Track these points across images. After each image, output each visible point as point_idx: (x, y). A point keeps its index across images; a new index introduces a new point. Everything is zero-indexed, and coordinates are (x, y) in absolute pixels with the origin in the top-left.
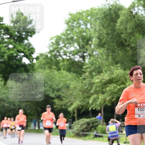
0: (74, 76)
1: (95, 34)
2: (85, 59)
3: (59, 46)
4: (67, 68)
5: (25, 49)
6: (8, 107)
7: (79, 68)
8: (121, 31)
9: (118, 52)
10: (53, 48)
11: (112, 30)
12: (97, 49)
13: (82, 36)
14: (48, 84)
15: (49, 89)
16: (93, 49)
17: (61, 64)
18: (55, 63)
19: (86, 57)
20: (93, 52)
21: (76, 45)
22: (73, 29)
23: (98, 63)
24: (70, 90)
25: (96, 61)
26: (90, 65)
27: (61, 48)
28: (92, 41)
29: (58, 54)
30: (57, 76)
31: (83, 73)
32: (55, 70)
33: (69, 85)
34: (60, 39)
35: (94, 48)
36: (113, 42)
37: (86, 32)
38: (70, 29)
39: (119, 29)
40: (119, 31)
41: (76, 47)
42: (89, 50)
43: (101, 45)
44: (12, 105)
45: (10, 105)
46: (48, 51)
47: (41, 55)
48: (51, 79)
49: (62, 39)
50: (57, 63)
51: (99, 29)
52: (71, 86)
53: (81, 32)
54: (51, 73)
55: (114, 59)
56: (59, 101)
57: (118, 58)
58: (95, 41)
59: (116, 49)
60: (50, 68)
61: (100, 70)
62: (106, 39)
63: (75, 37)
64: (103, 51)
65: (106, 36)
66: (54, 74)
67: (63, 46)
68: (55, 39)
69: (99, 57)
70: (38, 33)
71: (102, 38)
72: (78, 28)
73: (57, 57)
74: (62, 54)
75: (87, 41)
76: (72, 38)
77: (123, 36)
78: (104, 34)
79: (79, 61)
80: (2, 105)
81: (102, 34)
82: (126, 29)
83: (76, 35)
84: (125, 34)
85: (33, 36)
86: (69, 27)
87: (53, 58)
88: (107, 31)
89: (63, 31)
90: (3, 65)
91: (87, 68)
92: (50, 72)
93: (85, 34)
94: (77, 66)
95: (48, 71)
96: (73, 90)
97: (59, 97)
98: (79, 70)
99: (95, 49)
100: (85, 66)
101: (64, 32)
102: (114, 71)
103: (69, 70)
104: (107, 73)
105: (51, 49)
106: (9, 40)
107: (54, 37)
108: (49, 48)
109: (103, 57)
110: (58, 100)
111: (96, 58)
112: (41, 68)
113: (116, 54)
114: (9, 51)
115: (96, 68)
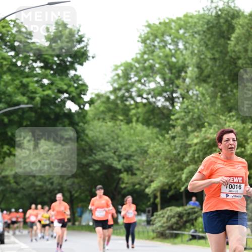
0: (156, 133)
1: (192, 59)
2: (175, 104)
3: (130, 81)
4: (143, 119)
5: (70, 86)
6: (40, 186)
7: (163, 119)
8: (238, 54)
9: (232, 91)
10: (118, 84)
11: (221, 52)
12: (195, 85)
13: (168, 63)
14: (109, 147)
15: (112, 155)
16: (188, 86)
17: (133, 112)
18: (122, 109)
19: (177, 100)
20: (188, 92)
21: (158, 79)
22: (153, 52)
23: (196, 110)
24: (148, 156)
25: (194, 106)
26: (183, 114)
27: (133, 85)
28: (186, 72)
29: (127, 94)
30: (126, 133)
31: (171, 128)
32: (122, 123)
33: (146, 149)
34: (132, 69)
35: (190, 84)
36: (223, 73)
37: (177, 56)
38: (149, 50)
39: (234, 51)
40: (233, 53)
41: (159, 83)
42: (181, 87)
43: (202, 79)
44: (47, 183)
45: (45, 183)
46: (111, 89)
47: (99, 96)
48: (116, 138)
49: (134, 69)
50: (126, 111)
51: (199, 51)
52: (151, 151)
53: (167, 56)
54: (116, 127)
55: (224, 102)
56: (130, 176)
57: (232, 101)
58: (191, 71)
59: (228, 85)
60: (114, 118)
61: (200, 123)
62: (212, 69)
63: (157, 66)
64: (206, 90)
65: (210, 63)
66: (120, 129)
67: (136, 81)
68: (122, 68)
69: (199, 99)
70: (93, 57)
71: (204, 66)
72: (163, 50)
73: (127, 100)
74: (134, 94)
75: (178, 71)
76: (152, 67)
77: (240, 62)
78: (208, 60)
79: (164, 107)
80: (30, 183)
81: (204, 59)
82: (246, 51)
83: (158, 61)
84: (245, 59)
85: (84, 63)
86: (147, 47)
87: (119, 102)
88: (213, 54)
89: (137, 54)
90: (33, 114)
91: (177, 119)
92: (114, 126)
93: (174, 60)
94: (161, 115)
95: (110, 124)
96: (154, 157)
97: (130, 170)
98: (163, 122)
99: (192, 86)
100: (174, 115)
101: (139, 56)
102: (226, 124)
103: (147, 122)
104: (213, 128)
105: (116, 86)
106: (43, 70)
107: (121, 65)
108: (112, 85)
109: (205, 99)
110: (128, 174)
111: (194, 102)
112: (99, 119)
113: (228, 95)
114: (44, 91)
115: (194, 119)
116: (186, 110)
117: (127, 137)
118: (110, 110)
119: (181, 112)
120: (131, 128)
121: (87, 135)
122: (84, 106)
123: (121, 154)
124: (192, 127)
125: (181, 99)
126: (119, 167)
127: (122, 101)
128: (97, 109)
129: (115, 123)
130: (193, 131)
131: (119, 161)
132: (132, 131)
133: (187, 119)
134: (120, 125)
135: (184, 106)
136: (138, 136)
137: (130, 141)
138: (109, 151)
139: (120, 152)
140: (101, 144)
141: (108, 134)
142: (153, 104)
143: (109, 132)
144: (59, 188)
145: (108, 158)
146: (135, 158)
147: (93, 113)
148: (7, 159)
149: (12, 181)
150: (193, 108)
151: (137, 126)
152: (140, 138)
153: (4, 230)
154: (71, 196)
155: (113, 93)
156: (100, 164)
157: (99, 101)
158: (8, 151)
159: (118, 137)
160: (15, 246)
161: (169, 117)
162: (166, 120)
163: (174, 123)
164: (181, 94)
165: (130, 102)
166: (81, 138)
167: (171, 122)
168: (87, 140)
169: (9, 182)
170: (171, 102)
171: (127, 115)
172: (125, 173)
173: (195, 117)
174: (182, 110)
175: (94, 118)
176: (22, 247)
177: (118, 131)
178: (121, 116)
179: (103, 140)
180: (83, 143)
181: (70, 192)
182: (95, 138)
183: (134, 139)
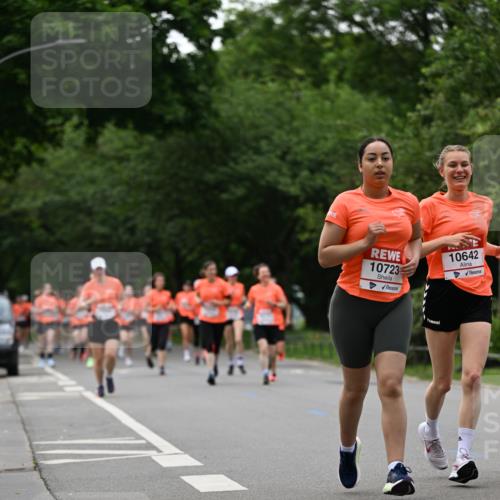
116: (458, 53)
117: (313, 119)
118: (272, 53)
119: (447, 57)
120: (326, 97)
121: (216, 114)
122: (210, 41)
123: (299, 158)
124: (472, 95)
125: (445, 26)
126: (294, 190)
127: (304, 32)
128: (241, 49)
129: (286, 83)
130: (475, 105)
131: (294, 176)
132: (327, 104)
133: (461, 75)
134: (299, 89)
135: (454, 43)
136: (341, 117)
137: (321, 127)
138: (268, 152)
139: (296, 154)
140: (250, 134)
141: (268, 111)
142: (379, 39)
143: (270, 106)
144: (148, 240)
145: (267, 170)
146: (333, 169)
147: (231, 58)
148: (24, 169)
149: (36, 224)
150: (475, 48)
151: (340, 91)
152: (345, 122)
153: (17, 342)
154: (179, 260)
155: (281, 12)
156: (248, 184)
157: (246, 31)
158: (25, 152)
159: (293, 117)
160: (45, 379)
161: (418, 70)
162: (410, 77)
163: (429, 85)
164: (446, 15)
165: (322, 33)
166: (203, 121)
167: (421, 82)
168: (218, 125)
169: (27, 227)
170: (422, 34)
171: (315, 66)
172: (309, 207)
173: (479, 70)
174: (448, 53)
175: (235, 73)
176: (61, 383)
177: (294, 102)
178: (300, 67)
179: (255, 126)
180: (207, 132)
181: (176, 251)
182: (236, 120)
183: (331, 122)
